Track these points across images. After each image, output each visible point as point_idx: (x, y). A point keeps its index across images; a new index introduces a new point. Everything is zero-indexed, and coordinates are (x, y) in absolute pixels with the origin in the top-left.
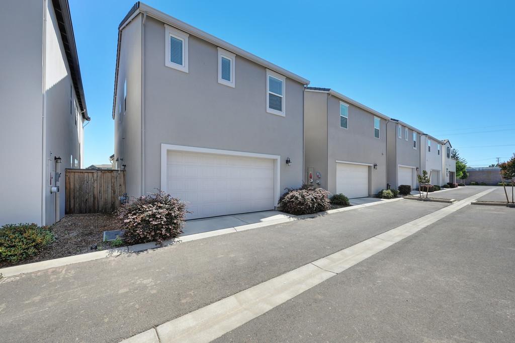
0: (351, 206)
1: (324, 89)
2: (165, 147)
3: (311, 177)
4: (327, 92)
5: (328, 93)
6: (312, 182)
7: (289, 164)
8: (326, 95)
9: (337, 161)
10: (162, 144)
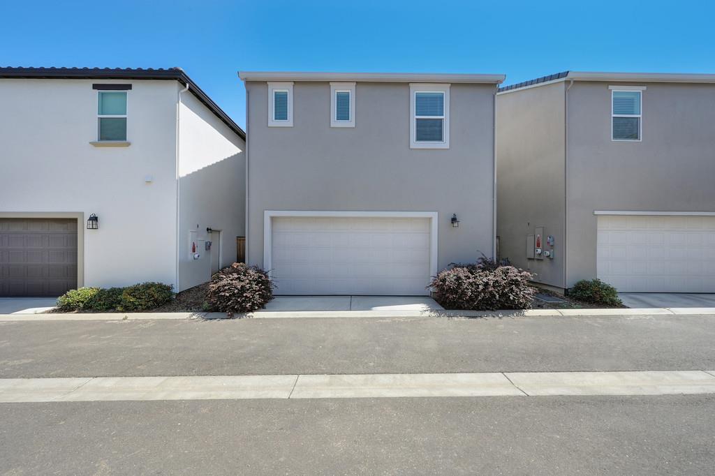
0: (624, 307)
1: (559, 76)
2: (268, 214)
3: (538, 246)
4: (563, 79)
5: (565, 81)
6: (540, 254)
7: (456, 224)
8: (563, 84)
9: (596, 213)
10: (265, 212)
